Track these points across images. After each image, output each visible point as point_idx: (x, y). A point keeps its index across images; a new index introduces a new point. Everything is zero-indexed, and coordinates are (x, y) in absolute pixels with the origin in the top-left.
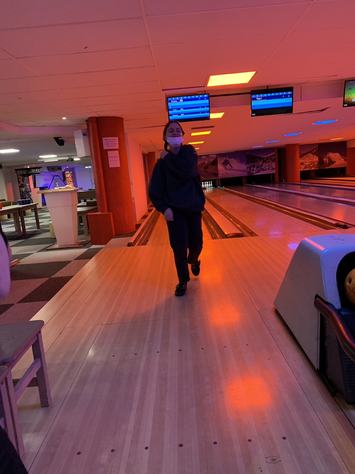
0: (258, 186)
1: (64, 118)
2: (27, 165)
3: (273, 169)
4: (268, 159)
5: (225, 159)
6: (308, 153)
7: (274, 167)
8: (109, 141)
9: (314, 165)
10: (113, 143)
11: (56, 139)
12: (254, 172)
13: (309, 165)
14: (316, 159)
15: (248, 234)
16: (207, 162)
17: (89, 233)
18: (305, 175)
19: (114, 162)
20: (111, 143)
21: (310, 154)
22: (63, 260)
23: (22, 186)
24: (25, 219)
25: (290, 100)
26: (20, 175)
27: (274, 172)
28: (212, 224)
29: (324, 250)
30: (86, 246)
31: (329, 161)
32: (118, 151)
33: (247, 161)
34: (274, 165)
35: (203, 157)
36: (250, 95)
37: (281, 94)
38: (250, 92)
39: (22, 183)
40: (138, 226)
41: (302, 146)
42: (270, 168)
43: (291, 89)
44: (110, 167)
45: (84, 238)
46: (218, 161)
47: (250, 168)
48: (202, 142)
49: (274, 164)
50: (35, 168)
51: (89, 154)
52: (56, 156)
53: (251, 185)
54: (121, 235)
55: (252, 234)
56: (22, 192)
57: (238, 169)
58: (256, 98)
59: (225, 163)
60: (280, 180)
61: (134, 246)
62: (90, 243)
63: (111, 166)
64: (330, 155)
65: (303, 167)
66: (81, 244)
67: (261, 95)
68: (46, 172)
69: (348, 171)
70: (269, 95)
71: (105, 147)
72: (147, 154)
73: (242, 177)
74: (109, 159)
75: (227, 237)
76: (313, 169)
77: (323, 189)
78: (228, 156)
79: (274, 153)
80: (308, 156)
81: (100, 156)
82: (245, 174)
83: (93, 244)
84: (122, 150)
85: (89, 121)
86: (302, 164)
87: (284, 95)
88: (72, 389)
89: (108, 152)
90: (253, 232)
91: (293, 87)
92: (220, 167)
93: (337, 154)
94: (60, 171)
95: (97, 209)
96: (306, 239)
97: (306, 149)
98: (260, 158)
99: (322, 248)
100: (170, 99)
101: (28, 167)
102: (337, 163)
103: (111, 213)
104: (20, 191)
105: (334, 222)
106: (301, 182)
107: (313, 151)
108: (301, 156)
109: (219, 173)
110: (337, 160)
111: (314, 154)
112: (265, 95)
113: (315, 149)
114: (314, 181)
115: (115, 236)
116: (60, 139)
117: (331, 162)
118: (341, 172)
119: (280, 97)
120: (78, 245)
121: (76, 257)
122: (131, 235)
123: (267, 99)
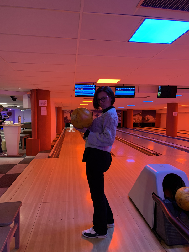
1: (20, 88)
3: (120, 120)
5: (97, 113)
6: (137, 114)
8: (42, 102)
9: (140, 120)
10: (44, 103)
11: (12, 97)
13: (137, 120)
14: (141, 117)
18: (136, 125)
19: (43, 112)
20: (42, 103)
21: (138, 115)
22: (12, 164)
25: (133, 92)
27: (120, 122)
29: (157, 172)
30: (23, 156)
31: (147, 119)
32: (46, 107)
37: (129, 89)
38: (115, 86)
40: (53, 146)
41: (135, 111)
43: (134, 87)
46: (93, 114)
48: (87, 105)
49: (121, 118)
51: (30, 107)
52: (7, 104)
54: (43, 151)
58: (118, 89)
59: (97, 115)
60: (123, 126)
61: (52, 158)
63: (42, 115)
64: (147, 116)
65: (134, 121)
66: (20, 155)
67: (120, 88)
69: (156, 125)
70: (124, 88)
71: (40, 105)
72: (58, 108)
74: (41, 111)
76: (139, 122)
77: (144, 133)
79: (121, 113)
84: (48, 107)
85: (32, 91)
86: (134, 119)
87: (131, 89)
88: (30, 239)
89: (41, 107)
90: (113, 154)
91: (135, 86)
93: (151, 116)
94: (6, 111)
95: (31, 136)
96: (147, 165)
97: (137, 112)
99: (156, 171)
100: (76, 85)
102: (151, 120)
103: (39, 139)
105: (152, 152)
106: (133, 128)
107: (140, 113)
108: (134, 115)
110: (151, 119)
111: (140, 115)
112: (122, 88)
113: (141, 113)
114: (140, 128)
115: (40, 151)
116: (14, 97)
117: (148, 120)
118: (153, 125)
119: (129, 90)
120: (19, 155)
121: (19, 162)
122: (50, 151)
123: (123, 90)
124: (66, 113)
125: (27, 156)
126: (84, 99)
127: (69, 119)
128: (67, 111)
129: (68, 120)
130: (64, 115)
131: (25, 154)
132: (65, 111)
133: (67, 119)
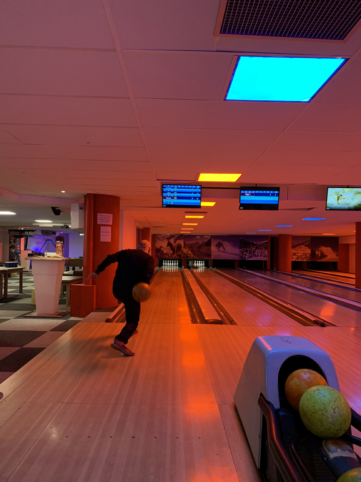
0: (249, 271)
1: (63, 192)
2: (22, 227)
3: (266, 256)
4: (260, 246)
6: (301, 244)
7: (267, 254)
8: (104, 217)
9: (306, 257)
10: (107, 219)
11: (53, 209)
12: (246, 257)
13: (301, 256)
14: (308, 251)
15: (227, 322)
16: (201, 242)
17: (70, 303)
18: (297, 266)
19: (105, 236)
21: (303, 246)
23: (12, 247)
24: (9, 281)
25: (276, 198)
26: (13, 236)
27: (266, 259)
28: (195, 306)
29: (271, 351)
30: (64, 316)
31: (321, 255)
32: (110, 227)
33: (240, 246)
34: (266, 252)
35: (198, 237)
36: (239, 190)
37: (268, 192)
38: (239, 187)
39: (13, 244)
41: (295, 238)
42: (262, 255)
43: (278, 189)
44: (101, 241)
45: (65, 308)
46: (212, 242)
47: (243, 253)
48: (197, 224)
50: (29, 231)
51: (83, 227)
52: (51, 222)
53: (242, 269)
54: (101, 309)
55: (232, 322)
56: (12, 253)
57: (230, 252)
58: (245, 194)
59: (219, 245)
60: (272, 268)
61: (112, 322)
62: (70, 314)
64: (322, 248)
65: (295, 257)
66: (60, 314)
67: (250, 192)
68: (39, 236)
69: (339, 267)
70: (257, 192)
71: (99, 222)
72: (142, 229)
73: (234, 260)
74: (101, 234)
75: (206, 322)
76: (305, 260)
77: (314, 283)
78: (222, 239)
79: (267, 241)
80: (300, 248)
81: (93, 229)
82: (237, 258)
83: (72, 316)
84: (115, 226)
85: (87, 196)
86: (294, 254)
87: (271, 194)
88: (19, 467)
89: (101, 227)
90: (233, 321)
92: (213, 248)
93: (329, 249)
94: (53, 235)
95: (82, 279)
96: (260, 338)
97: (299, 240)
98: (254, 245)
99: (270, 349)
100: (165, 186)
101: (22, 229)
102: (329, 257)
103: (94, 286)
104: (10, 252)
105: (313, 319)
106: (292, 272)
107: (306, 242)
108: (294, 247)
109: (212, 254)
110: (330, 255)
111: (306, 246)
112: (254, 192)
114: (305, 273)
115: (96, 309)
116: (57, 209)
117: (323, 256)
118: (332, 266)
119: (267, 195)
120: (58, 315)
121: (52, 328)
122: (112, 310)
123: (255, 196)
124: (161, 240)
125: (72, 317)
126: (186, 212)
127: (165, 252)
128: (163, 236)
129: (163, 253)
130: (156, 244)
131: (68, 313)
132: (158, 237)
133: (162, 251)
